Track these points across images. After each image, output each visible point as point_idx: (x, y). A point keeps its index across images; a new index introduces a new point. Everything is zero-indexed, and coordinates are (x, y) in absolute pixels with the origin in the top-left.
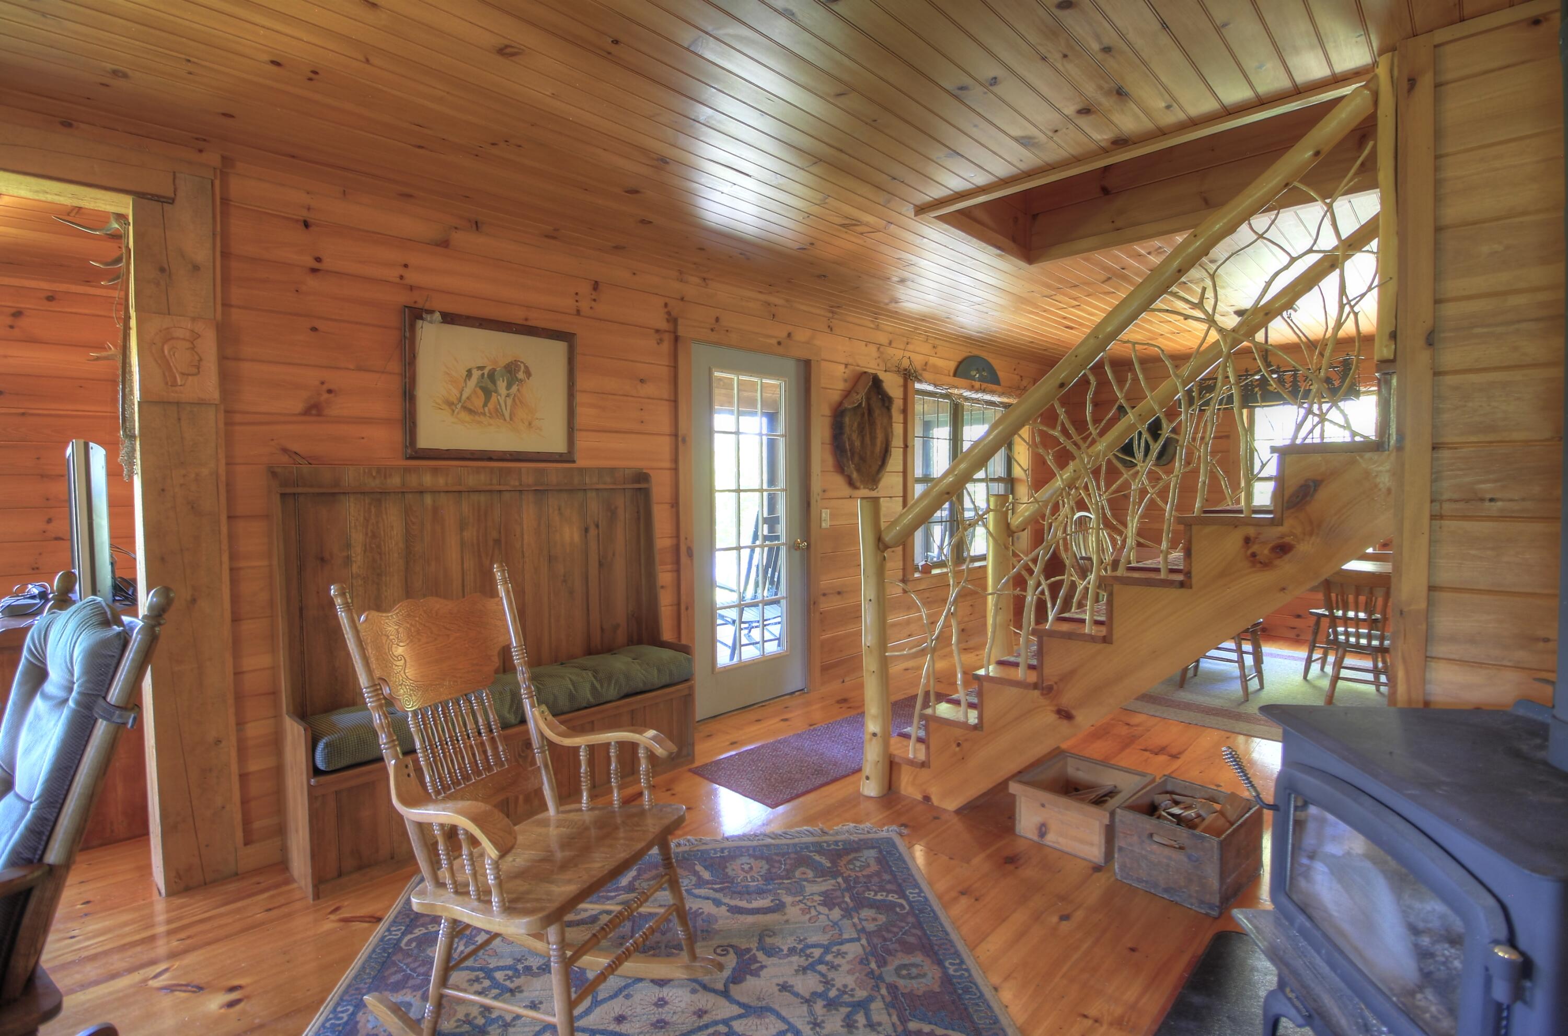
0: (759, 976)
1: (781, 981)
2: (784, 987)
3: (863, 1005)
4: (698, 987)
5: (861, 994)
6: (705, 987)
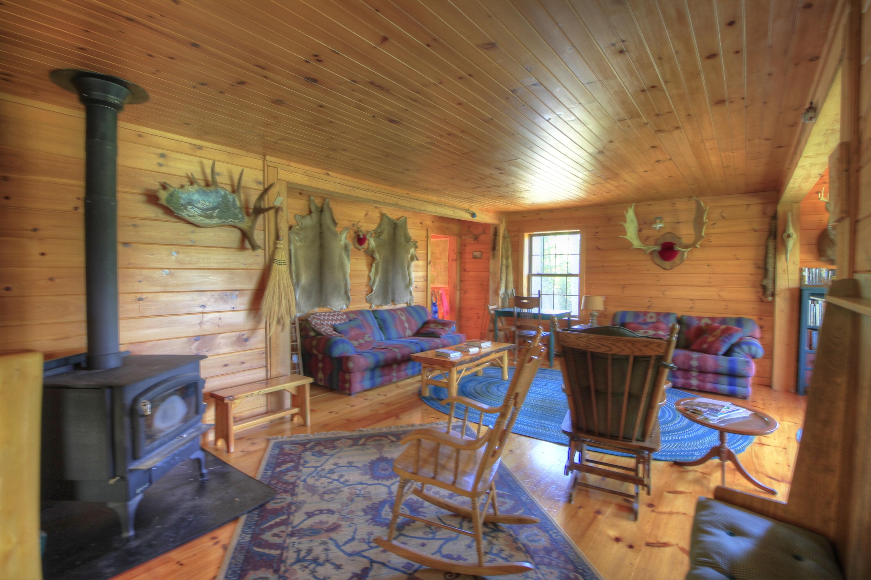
0: (353, 573)
1: (341, 571)
2: (338, 567)
3: (299, 560)
4: (388, 564)
5: (296, 567)
6: (384, 564)
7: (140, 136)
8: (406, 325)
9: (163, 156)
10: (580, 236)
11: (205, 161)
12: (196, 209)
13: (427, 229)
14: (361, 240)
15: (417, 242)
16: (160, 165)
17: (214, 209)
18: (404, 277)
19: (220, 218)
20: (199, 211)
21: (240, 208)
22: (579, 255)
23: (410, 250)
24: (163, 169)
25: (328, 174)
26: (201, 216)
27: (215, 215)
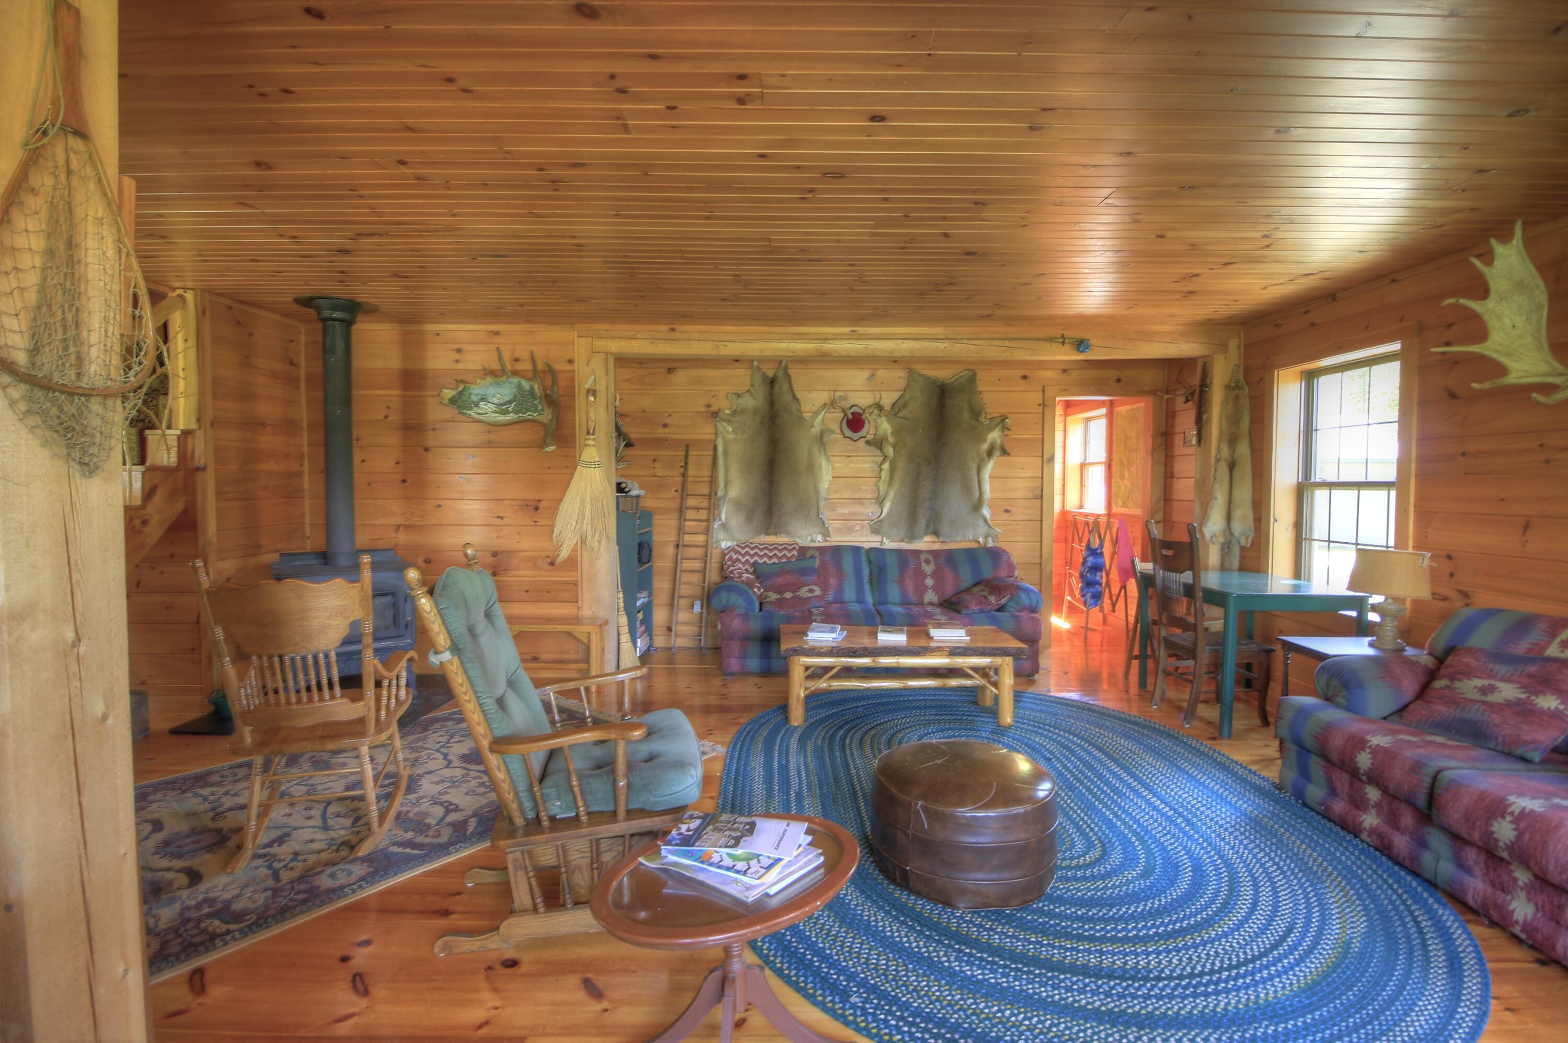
7: (438, 334)
8: (929, 582)
9: (459, 351)
10: (1402, 365)
11: (502, 347)
12: (490, 405)
13: (1044, 387)
14: (855, 423)
15: (1007, 418)
16: (457, 361)
17: (510, 402)
18: (967, 490)
19: (516, 412)
20: (493, 407)
21: (540, 398)
22: (1397, 424)
23: (986, 435)
24: (460, 366)
25: (673, 330)
26: (495, 412)
27: (510, 409)
